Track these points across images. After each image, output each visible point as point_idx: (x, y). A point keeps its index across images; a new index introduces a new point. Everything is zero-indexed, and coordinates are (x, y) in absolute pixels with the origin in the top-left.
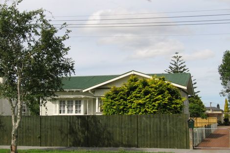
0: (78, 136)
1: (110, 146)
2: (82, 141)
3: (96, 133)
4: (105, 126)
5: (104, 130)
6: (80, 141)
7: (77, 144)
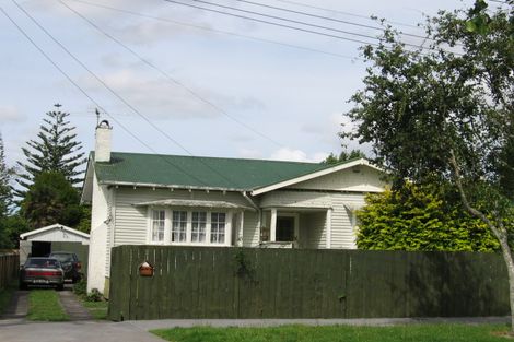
0: (429, 295)
1: (490, 315)
2: (436, 303)
3: (463, 287)
4: (481, 274)
5: (479, 281)
6: (432, 306)
7: (425, 311)
